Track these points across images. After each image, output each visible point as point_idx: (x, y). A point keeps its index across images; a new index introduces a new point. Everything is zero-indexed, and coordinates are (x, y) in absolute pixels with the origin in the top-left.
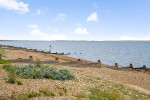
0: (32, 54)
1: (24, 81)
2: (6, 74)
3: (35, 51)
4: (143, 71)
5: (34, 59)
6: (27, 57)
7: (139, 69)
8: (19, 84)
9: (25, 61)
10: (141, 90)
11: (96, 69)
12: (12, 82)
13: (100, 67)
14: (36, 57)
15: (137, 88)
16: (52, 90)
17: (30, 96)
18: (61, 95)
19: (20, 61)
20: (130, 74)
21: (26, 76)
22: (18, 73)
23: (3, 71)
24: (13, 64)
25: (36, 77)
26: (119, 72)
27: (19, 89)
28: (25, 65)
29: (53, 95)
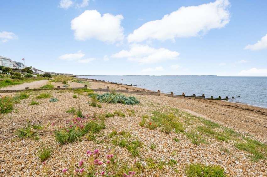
0: (108, 85)
1: (102, 105)
2: (90, 100)
3: (111, 83)
4: (194, 98)
5: (110, 89)
6: (106, 88)
7: (190, 97)
8: (99, 107)
9: (104, 90)
10: (192, 113)
11: (156, 96)
12: (94, 105)
13: (159, 95)
14: (112, 87)
15: (189, 111)
16: (123, 112)
17: (107, 116)
18: (130, 116)
19: (100, 90)
20: (183, 100)
21: (105, 101)
22: (98, 99)
23: (88, 97)
24: (95, 93)
25: (112, 102)
26: (174, 98)
27: (99, 110)
28: (103, 93)
29: (124, 116)
